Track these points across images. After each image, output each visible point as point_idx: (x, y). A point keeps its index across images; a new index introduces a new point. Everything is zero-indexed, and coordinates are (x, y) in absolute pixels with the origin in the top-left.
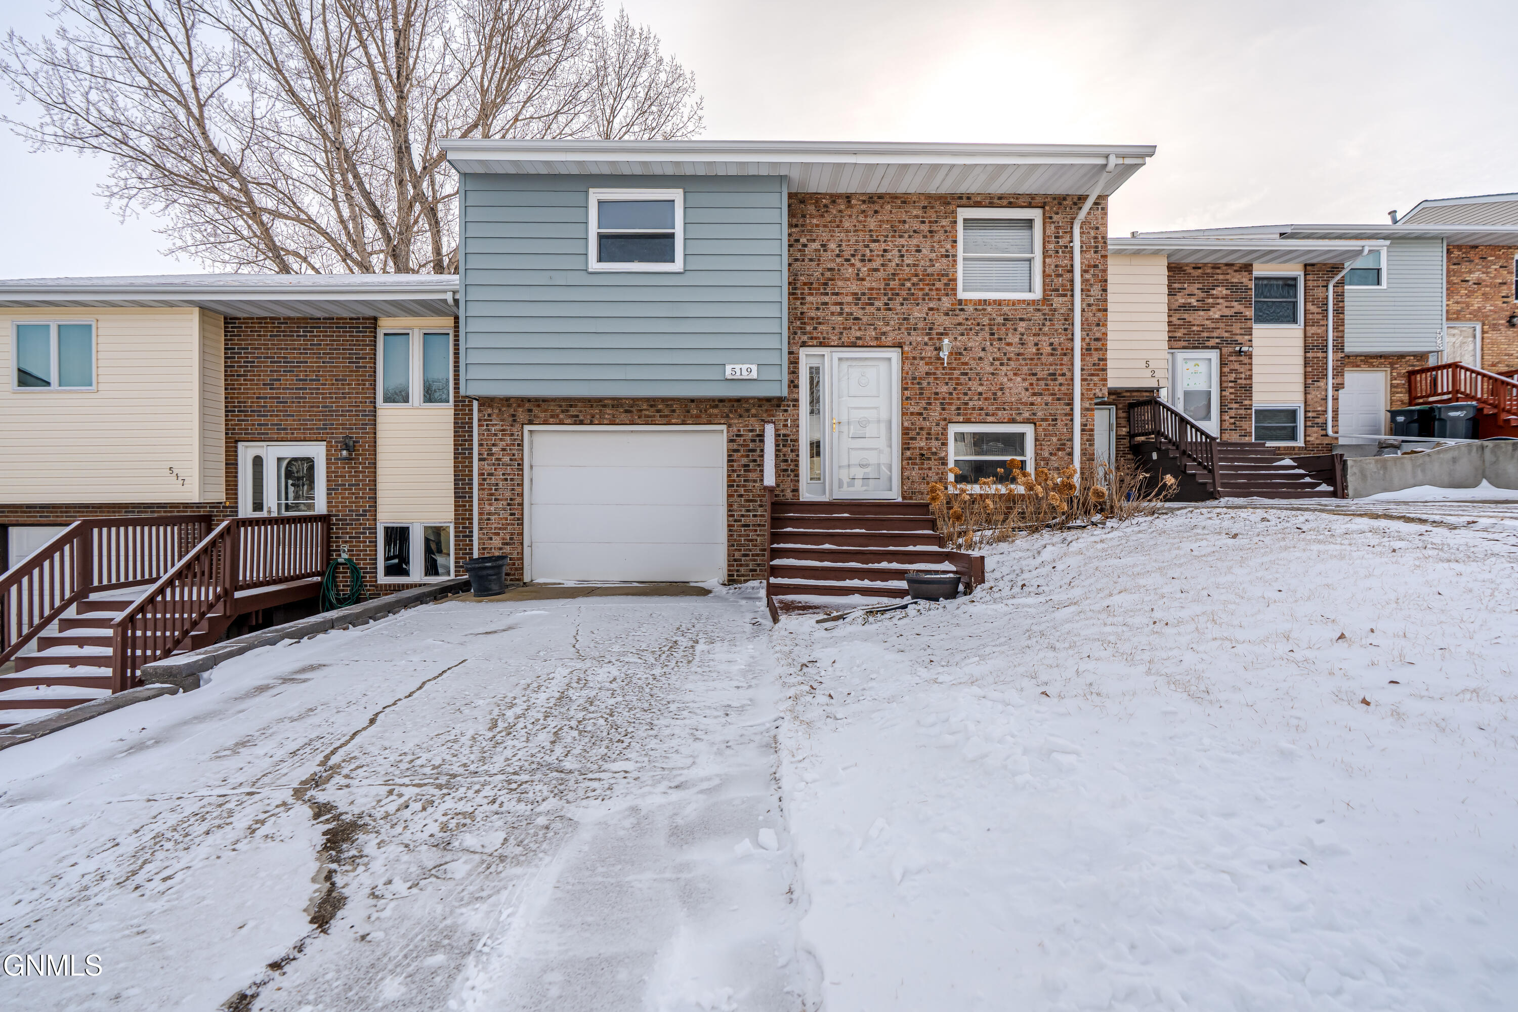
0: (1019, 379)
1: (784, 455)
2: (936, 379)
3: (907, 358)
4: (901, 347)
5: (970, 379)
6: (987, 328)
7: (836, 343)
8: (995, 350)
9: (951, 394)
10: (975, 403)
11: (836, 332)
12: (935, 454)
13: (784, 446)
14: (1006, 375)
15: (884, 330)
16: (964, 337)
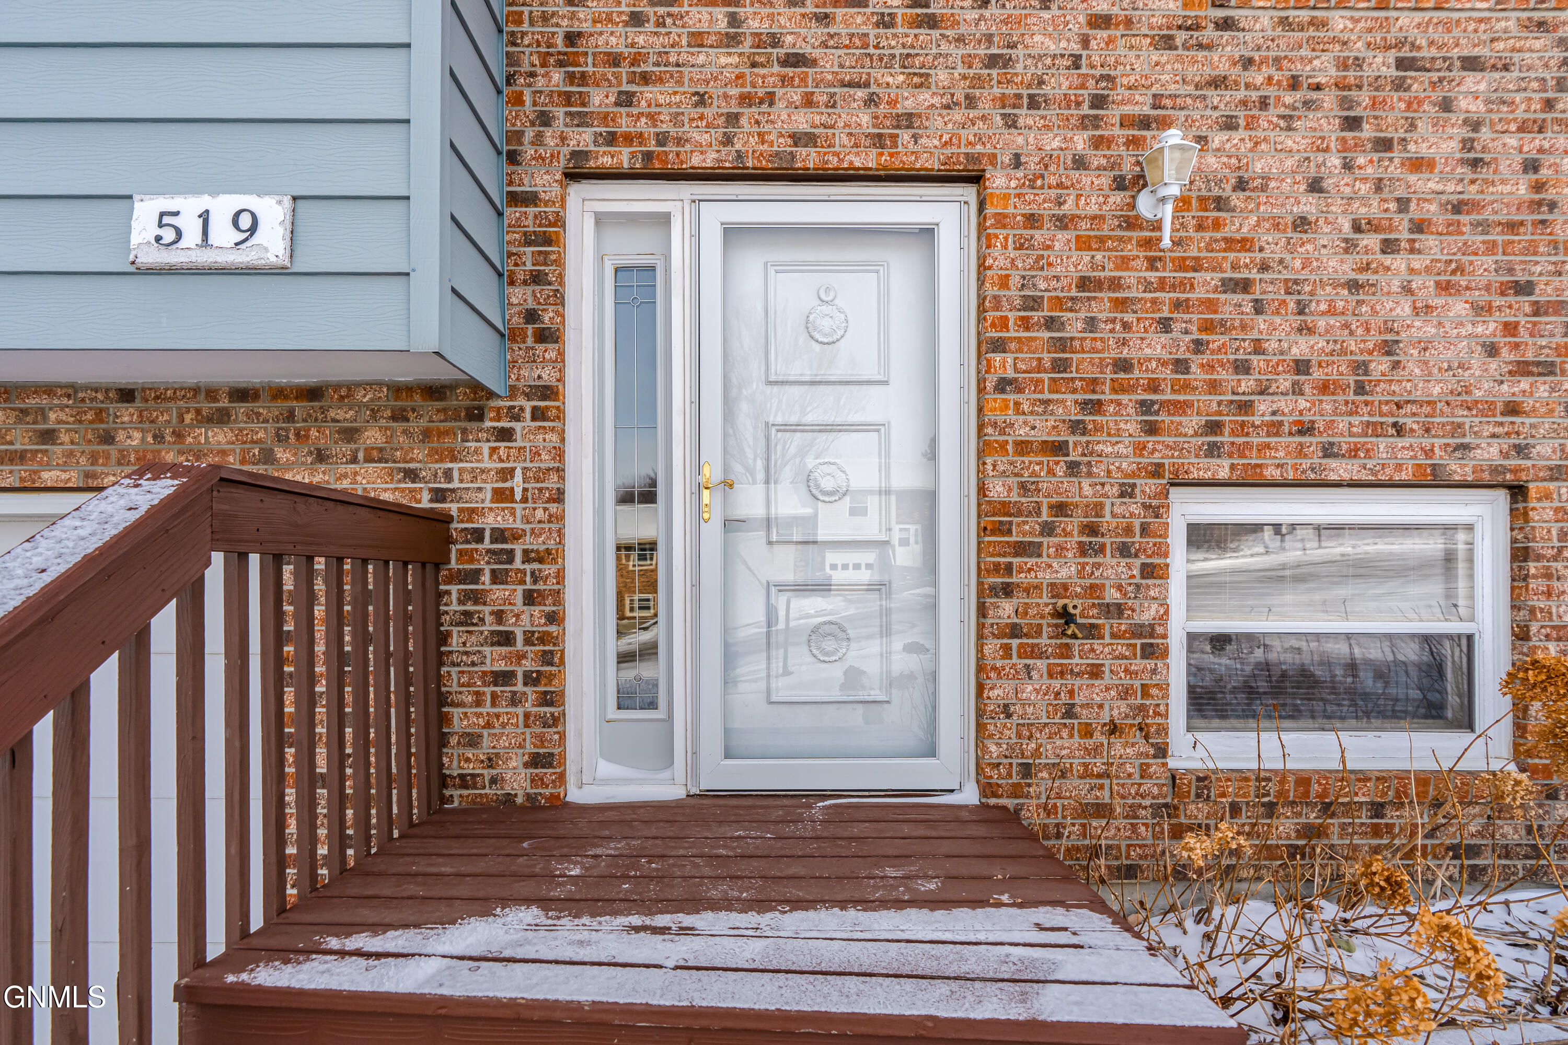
0: (1459, 307)
1: (499, 616)
2: (1121, 304)
3: (1002, 221)
4: (976, 179)
5: (1259, 308)
6: (1329, 99)
7: (707, 160)
8: (1364, 188)
9: (1181, 365)
10: (1283, 403)
11: (709, 112)
12: (1118, 610)
13: (496, 578)
14: (1407, 290)
15: (908, 104)
16: (1236, 136)
